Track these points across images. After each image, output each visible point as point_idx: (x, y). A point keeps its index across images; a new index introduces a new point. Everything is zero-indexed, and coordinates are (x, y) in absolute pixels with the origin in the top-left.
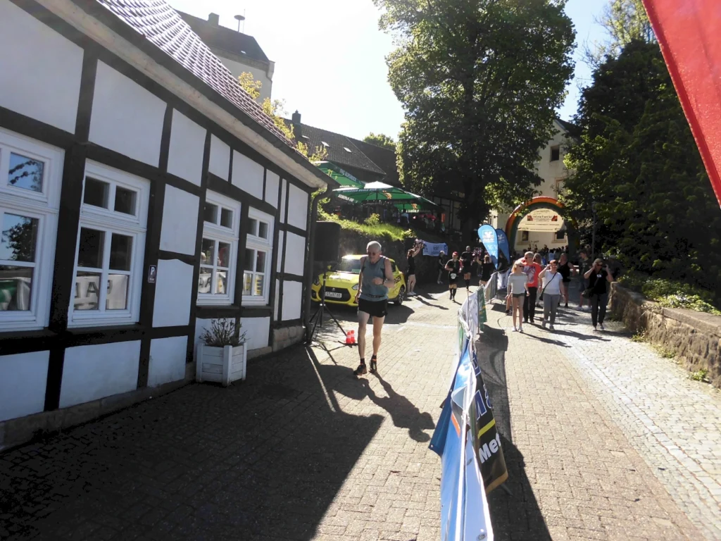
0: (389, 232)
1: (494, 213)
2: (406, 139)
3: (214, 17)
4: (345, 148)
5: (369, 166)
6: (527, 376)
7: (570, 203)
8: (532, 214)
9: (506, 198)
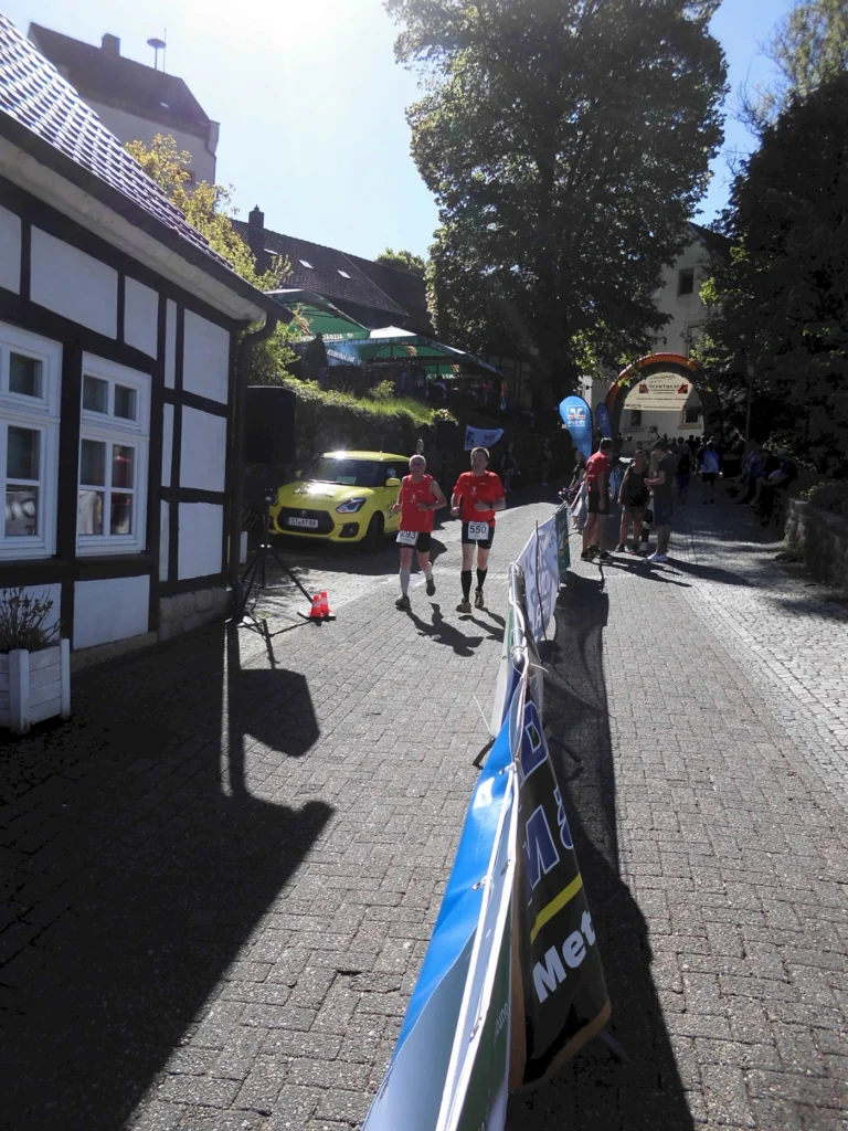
0: (409, 411)
1: (587, 380)
2: (441, 256)
3: (111, 42)
4: (340, 272)
5: (383, 302)
6: (647, 681)
7: (710, 362)
8: (647, 381)
9: (606, 355)
